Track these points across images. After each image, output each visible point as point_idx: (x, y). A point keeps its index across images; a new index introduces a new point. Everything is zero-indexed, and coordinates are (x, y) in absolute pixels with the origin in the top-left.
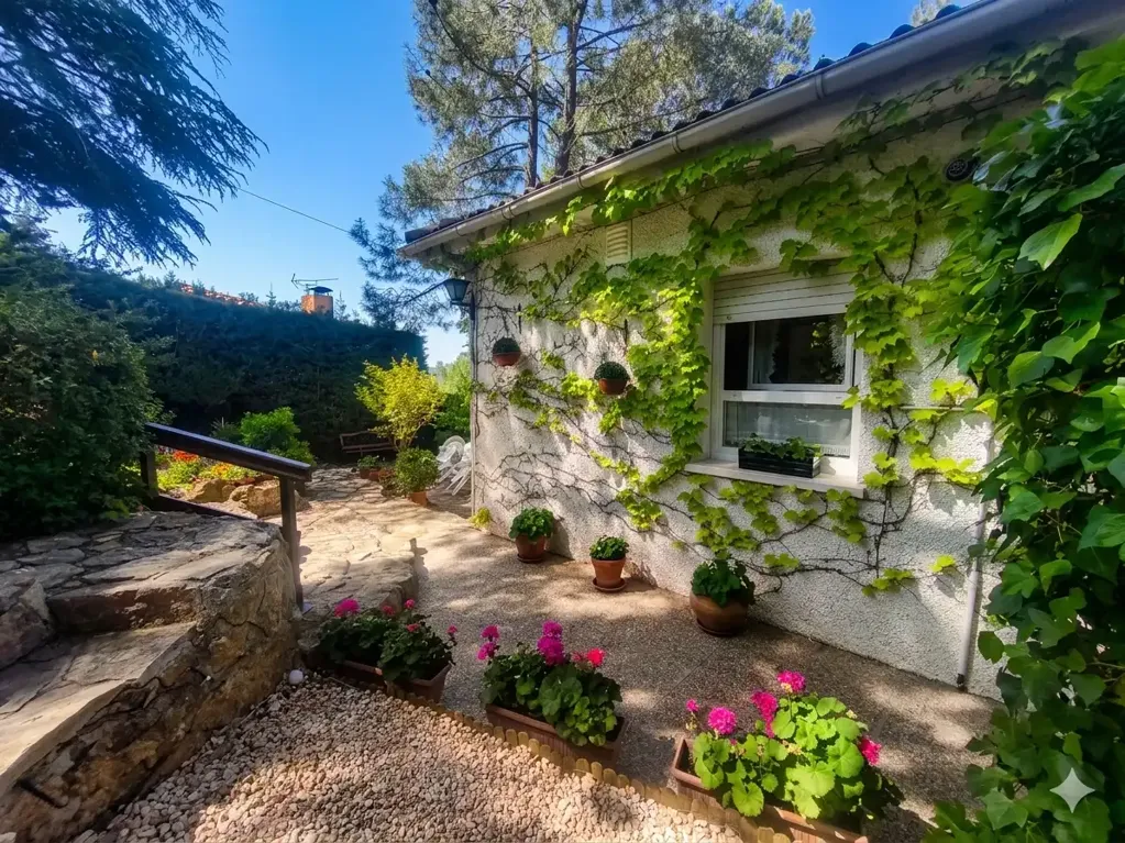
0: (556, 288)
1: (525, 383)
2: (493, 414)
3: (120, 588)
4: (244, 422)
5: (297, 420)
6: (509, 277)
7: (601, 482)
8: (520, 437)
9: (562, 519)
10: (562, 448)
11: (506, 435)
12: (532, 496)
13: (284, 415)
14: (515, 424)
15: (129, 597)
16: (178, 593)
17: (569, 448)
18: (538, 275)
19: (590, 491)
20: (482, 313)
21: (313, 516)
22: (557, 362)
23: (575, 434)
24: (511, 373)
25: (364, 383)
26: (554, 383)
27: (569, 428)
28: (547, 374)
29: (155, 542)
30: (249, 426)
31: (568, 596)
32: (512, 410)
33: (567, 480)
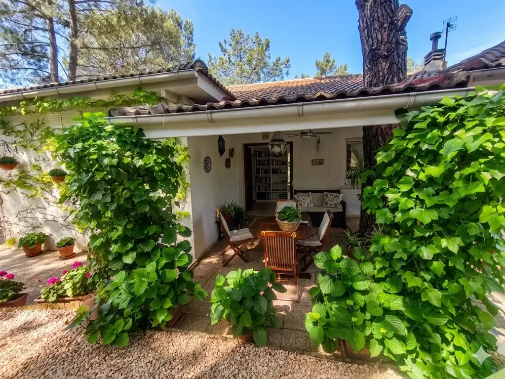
0: (32, 135)
1: (24, 177)
2: (9, 192)
8: (25, 202)
9: (51, 235)
10: (46, 205)
11: (16, 200)
12: (36, 227)
14: (21, 196)
17: (49, 204)
18: (21, 128)
19: (61, 221)
22: (37, 167)
23: (50, 198)
24: (15, 172)
26: (38, 177)
27: (48, 195)
28: (33, 173)
31: (47, 264)
32: (19, 190)
33: (50, 218)
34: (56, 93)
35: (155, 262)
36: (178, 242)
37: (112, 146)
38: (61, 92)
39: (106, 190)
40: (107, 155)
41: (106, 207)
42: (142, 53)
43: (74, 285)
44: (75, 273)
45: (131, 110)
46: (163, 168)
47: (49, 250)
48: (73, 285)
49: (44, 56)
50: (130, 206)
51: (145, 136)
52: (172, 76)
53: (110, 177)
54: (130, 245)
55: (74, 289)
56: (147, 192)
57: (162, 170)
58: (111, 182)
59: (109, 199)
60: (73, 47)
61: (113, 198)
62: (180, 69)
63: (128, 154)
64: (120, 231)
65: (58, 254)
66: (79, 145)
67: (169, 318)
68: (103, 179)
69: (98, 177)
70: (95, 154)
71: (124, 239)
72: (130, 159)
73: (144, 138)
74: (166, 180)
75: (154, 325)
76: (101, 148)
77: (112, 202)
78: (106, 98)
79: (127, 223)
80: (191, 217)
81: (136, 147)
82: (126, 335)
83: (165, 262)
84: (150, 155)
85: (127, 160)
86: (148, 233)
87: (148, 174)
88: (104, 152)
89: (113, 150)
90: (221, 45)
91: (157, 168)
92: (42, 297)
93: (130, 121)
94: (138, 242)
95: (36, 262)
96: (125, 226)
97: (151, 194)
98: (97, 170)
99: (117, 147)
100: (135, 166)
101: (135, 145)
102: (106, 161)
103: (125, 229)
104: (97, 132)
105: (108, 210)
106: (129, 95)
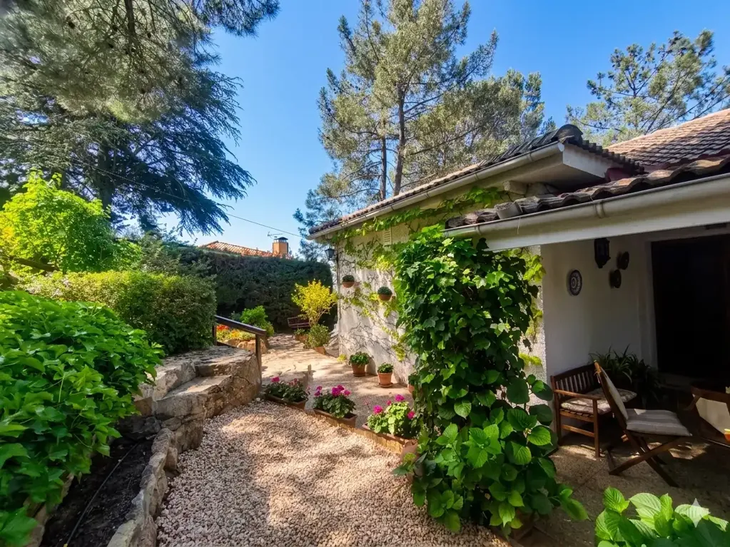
0: (367, 254)
1: (357, 295)
2: (346, 308)
3: (211, 365)
4: (244, 313)
5: (267, 311)
6: (350, 248)
7: (386, 339)
8: (356, 318)
9: (373, 357)
10: (372, 324)
11: (350, 316)
12: (362, 346)
13: (260, 309)
14: (354, 313)
15: (214, 366)
16: (226, 366)
17: (374, 324)
18: (361, 247)
19: (382, 343)
20: (340, 263)
21: (269, 356)
22: (368, 285)
23: (376, 318)
24: (352, 290)
25: (295, 293)
26: (367, 294)
27: (373, 313)
28: (365, 291)
29: (220, 354)
30: (246, 316)
31: (368, 388)
32: (353, 307)
33: (374, 339)
34: (391, 210)
35: (496, 425)
36: (530, 404)
37: (450, 264)
38: (394, 208)
39: (439, 315)
40: (444, 275)
41: (439, 336)
42: (467, 140)
43: (397, 421)
44: (398, 408)
45: (471, 217)
46: (511, 290)
47: (371, 374)
48: (395, 422)
49: (375, 174)
50: (465, 340)
51: (487, 247)
52: (522, 161)
53: (444, 300)
54: (464, 393)
55: (396, 427)
56: (488, 322)
57: (509, 293)
58: (445, 307)
59: (442, 328)
60: (401, 158)
61: (446, 325)
62: (533, 148)
63: (467, 271)
64: (452, 369)
65: (378, 379)
66: (416, 264)
67: (517, 525)
68: (438, 302)
69: (433, 300)
70: (430, 273)
71: (456, 382)
72: (468, 278)
73: (485, 250)
74: (514, 307)
75: (493, 523)
76: (438, 266)
77: (447, 330)
78: (435, 205)
79: (462, 361)
80: (545, 367)
81: (475, 262)
82: (456, 517)
83: (512, 430)
84: (495, 273)
85: (465, 280)
86: (487, 379)
87: (489, 297)
88: (441, 271)
89: (450, 268)
90: (591, 85)
91: (502, 290)
92: (369, 424)
93: (472, 230)
94: (473, 389)
95: (361, 383)
96: (459, 364)
97: (493, 326)
98: (432, 292)
99: (454, 264)
100: (474, 287)
101: (475, 260)
102: (443, 281)
103: (458, 368)
104: (434, 248)
105: (441, 340)
106: (462, 197)
